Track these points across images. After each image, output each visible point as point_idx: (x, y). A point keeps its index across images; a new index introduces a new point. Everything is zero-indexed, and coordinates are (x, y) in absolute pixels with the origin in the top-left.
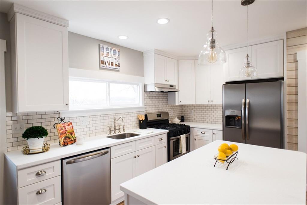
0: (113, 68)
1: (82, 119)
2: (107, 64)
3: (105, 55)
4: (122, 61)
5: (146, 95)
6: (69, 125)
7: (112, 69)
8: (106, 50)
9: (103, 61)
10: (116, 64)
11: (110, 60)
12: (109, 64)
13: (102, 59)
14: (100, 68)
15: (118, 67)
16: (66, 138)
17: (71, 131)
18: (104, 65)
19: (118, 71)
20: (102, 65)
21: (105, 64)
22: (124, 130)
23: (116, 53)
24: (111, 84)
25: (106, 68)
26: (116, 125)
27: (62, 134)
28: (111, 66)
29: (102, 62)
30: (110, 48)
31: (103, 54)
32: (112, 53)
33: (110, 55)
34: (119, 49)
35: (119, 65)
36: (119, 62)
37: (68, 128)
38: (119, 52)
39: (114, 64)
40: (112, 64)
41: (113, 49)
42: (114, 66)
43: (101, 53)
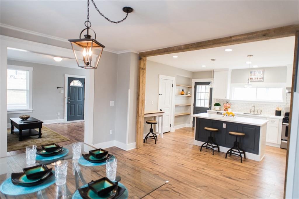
2: (254, 79)
4: (267, 76)
10: (261, 78)
12: (255, 79)
15: (261, 80)
19: (263, 81)
21: (253, 79)
22: (261, 113)
23: (261, 72)
25: (253, 81)
26: (255, 110)
27: (225, 107)
28: (256, 80)
29: (251, 79)
30: (256, 71)
31: (252, 75)
32: (258, 73)
33: (256, 74)
34: (264, 69)
35: (263, 78)
36: (263, 77)
37: (228, 106)
38: (264, 72)
39: (259, 78)
40: (257, 78)
41: (259, 71)
42: (259, 80)
43: (251, 74)
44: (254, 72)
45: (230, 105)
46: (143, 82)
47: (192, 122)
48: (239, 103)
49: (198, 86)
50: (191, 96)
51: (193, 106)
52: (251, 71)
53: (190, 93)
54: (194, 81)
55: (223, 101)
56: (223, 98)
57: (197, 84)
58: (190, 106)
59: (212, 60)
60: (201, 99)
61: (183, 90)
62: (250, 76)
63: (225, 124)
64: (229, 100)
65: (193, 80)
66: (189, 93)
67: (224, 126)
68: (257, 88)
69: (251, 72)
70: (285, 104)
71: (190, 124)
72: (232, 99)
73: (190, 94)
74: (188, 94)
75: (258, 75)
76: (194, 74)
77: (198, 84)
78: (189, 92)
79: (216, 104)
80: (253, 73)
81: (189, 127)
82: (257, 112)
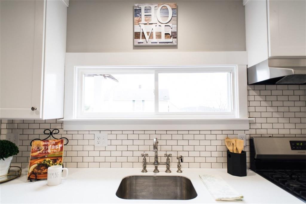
0: (160, 43)
2: (147, 37)
3: (143, 21)
6: (56, 144)
7: (158, 44)
8: (145, 12)
9: (140, 33)
10: (169, 34)
11: (155, 29)
12: (151, 37)
13: (137, 29)
14: (136, 47)
15: (171, 40)
17: (57, 154)
18: (141, 40)
19: (175, 47)
20: (137, 41)
21: (144, 37)
23: (167, 13)
25: (145, 44)
27: (36, 157)
28: (155, 39)
29: (137, 35)
30: (153, 7)
31: (139, 21)
32: (159, 14)
33: (153, 20)
35: (174, 35)
36: (174, 30)
38: (176, 11)
39: (163, 35)
40: (159, 36)
42: (163, 39)
43: (136, 18)
44: (147, 10)
45: (60, 145)
52: (137, 5)
64: (62, 123)
68: (158, 71)
69: (138, 12)
70: (247, 127)
72: (75, 117)
80: (143, 13)
82: (168, 164)
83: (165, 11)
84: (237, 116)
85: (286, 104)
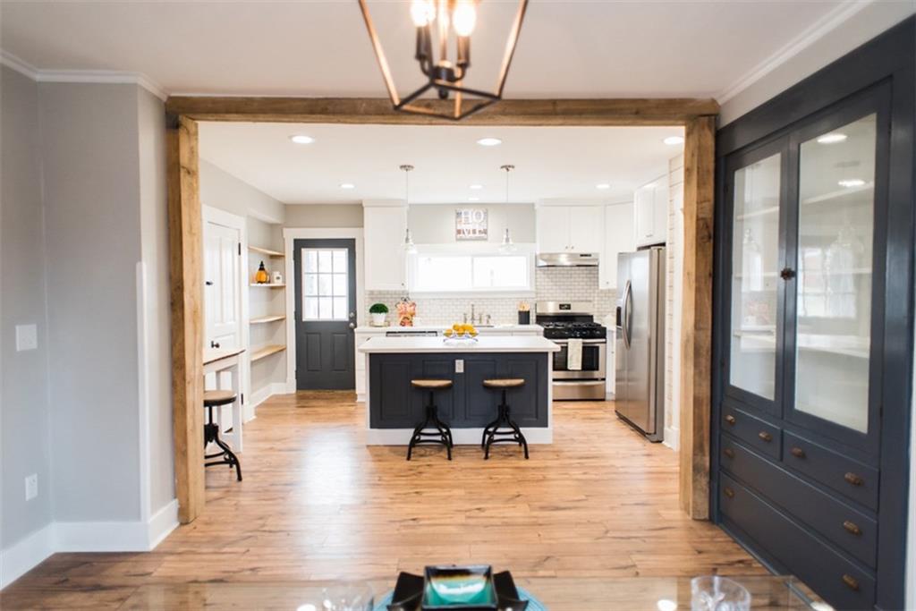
1: (432, 301)
2: (466, 233)
3: (463, 222)
4: (494, 226)
5: (538, 272)
6: (410, 306)
7: (474, 238)
9: (461, 230)
10: (481, 231)
11: (471, 227)
12: (469, 233)
13: (459, 228)
14: (457, 240)
15: (483, 235)
16: (405, 318)
17: (412, 312)
18: (462, 235)
19: (486, 239)
20: (459, 236)
21: (464, 233)
22: (488, 322)
23: (480, 215)
24: (475, 259)
25: (464, 237)
26: (475, 314)
27: (401, 314)
28: (471, 235)
29: (459, 232)
30: (470, 211)
31: (461, 221)
32: (474, 217)
33: (470, 220)
34: (485, 208)
35: (485, 231)
36: (485, 227)
37: (410, 309)
38: (486, 214)
39: (477, 231)
40: (474, 232)
41: (476, 211)
42: (477, 235)
43: (458, 220)
44: (466, 213)
45: (413, 307)
46: (193, 231)
47: (294, 376)
48: (434, 299)
49: (304, 251)
50: (284, 287)
51: (294, 321)
52: (458, 210)
53: (280, 276)
54: (291, 235)
55: (389, 296)
56: (394, 287)
57: (300, 244)
58: (282, 320)
59: (402, 167)
60: (318, 296)
61: (262, 268)
62: (456, 223)
63: (462, 361)
65: (285, 230)
66: (278, 278)
67: (460, 367)
68: (474, 256)
69: (459, 214)
70: (534, 296)
71: (285, 381)
72: (416, 289)
73: (280, 281)
74: (276, 281)
75: (472, 222)
76: (291, 210)
77: (304, 247)
78: (277, 274)
79: (375, 306)
80: (463, 216)
81: (284, 393)
82: (480, 319)
83: (478, 214)
84: (528, 289)
85: (562, 280)
